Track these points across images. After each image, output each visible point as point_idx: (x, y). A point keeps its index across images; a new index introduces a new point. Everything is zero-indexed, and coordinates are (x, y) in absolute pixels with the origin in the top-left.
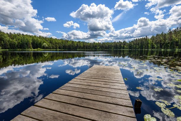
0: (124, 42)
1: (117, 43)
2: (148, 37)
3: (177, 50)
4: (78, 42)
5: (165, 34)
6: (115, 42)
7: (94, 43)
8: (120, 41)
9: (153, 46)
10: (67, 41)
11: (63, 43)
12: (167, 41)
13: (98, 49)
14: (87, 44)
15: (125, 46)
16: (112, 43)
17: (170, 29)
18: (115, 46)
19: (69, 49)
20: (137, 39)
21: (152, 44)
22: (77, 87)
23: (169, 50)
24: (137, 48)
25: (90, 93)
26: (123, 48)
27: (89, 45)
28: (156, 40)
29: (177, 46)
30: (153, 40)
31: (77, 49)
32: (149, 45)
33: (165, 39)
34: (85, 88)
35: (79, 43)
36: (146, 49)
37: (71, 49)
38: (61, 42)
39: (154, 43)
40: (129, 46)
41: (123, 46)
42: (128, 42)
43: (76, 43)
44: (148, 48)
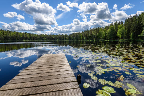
0: (66, 35)
1: (61, 35)
2: (80, 32)
3: (95, 40)
4: (24, 33)
5: (89, 31)
6: (59, 35)
7: (41, 35)
8: (63, 34)
9: (83, 38)
10: (10, 32)
11: (3, 34)
12: (90, 35)
13: (46, 40)
14: (34, 36)
15: (67, 38)
16: (57, 35)
17: (91, 28)
18: (59, 38)
19: (13, 40)
20: (73, 33)
21: (83, 37)
22: (29, 77)
23: (91, 40)
24: (74, 39)
25: (43, 79)
26: (66, 39)
27: (35, 36)
28: (84, 34)
29: (94, 38)
30: (83, 34)
31: (23, 40)
32: (81, 37)
33: (89, 34)
34: (38, 76)
35: (25, 35)
36: (79, 40)
37: (15, 40)
38: (2, 33)
39: (83, 36)
40: (69, 38)
41: (65, 37)
42: (69, 35)
43: (21, 34)
44: (80, 40)
